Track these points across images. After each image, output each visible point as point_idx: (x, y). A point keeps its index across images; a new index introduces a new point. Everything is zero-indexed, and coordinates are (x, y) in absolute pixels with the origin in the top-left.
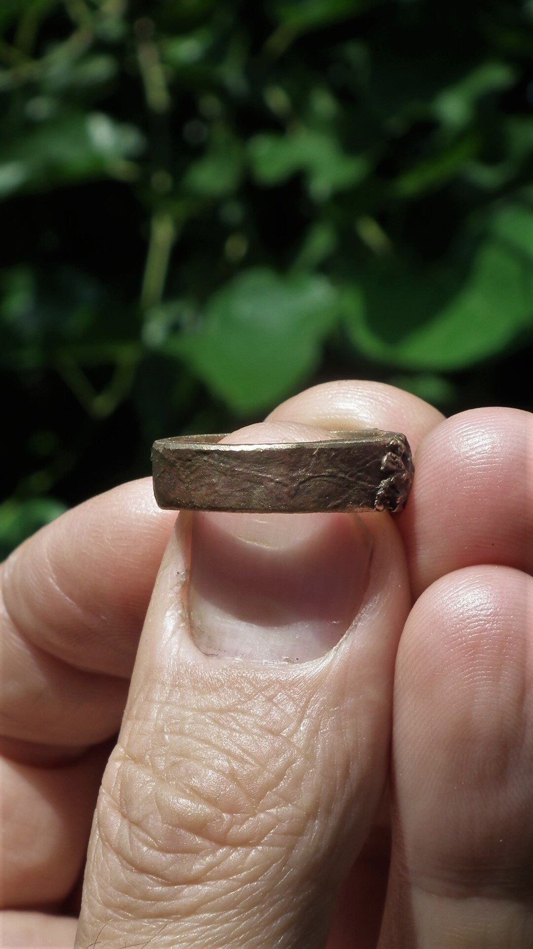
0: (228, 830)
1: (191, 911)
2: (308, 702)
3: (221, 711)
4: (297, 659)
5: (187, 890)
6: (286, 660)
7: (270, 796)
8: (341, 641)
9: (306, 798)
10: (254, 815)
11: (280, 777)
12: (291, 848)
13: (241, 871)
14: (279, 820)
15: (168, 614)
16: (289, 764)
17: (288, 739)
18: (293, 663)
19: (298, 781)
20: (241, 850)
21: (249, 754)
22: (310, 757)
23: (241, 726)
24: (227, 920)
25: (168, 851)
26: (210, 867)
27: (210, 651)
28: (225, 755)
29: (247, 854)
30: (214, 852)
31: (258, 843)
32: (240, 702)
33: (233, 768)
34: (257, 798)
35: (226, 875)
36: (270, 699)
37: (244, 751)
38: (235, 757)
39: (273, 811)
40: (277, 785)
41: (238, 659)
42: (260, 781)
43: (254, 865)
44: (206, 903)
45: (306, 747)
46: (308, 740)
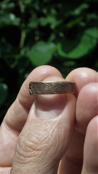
0: (36, 147)
1: (28, 163)
2: (53, 125)
3: (37, 126)
4: (52, 118)
5: (28, 159)
7: (44, 142)
9: (51, 143)
10: (41, 145)
11: (46, 138)
12: (47, 152)
13: (38, 155)
14: (45, 146)
16: (48, 136)
17: (48, 132)
19: (49, 139)
20: (38, 152)
22: (52, 135)
23: (40, 129)
24: (35, 165)
25: (25, 151)
26: (32, 154)
27: (38, 117)
28: (36, 134)
29: (39, 152)
30: (33, 151)
31: (41, 150)
32: (41, 125)
34: (41, 142)
35: (35, 156)
36: (46, 125)
37: (40, 133)
38: (38, 134)
39: (44, 145)
40: (45, 140)
41: (42, 118)
42: (42, 139)
43: (40, 154)
44: (31, 161)
45: (51, 133)
46: (52, 132)
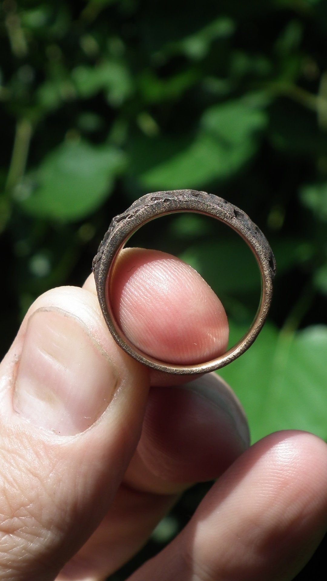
3: (8, 451)
4: (59, 432)
6: (54, 431)
8: (87, 430)
15: (4, 377)
18: (56, 434)
21: (17, 483)
27: (17, 410)
28: (3, 479)
31: (11, 533)
33: (5, 487)
37: (14, 480)
38: (9, 482)
39: (23, 518)
41: (28, 421)
